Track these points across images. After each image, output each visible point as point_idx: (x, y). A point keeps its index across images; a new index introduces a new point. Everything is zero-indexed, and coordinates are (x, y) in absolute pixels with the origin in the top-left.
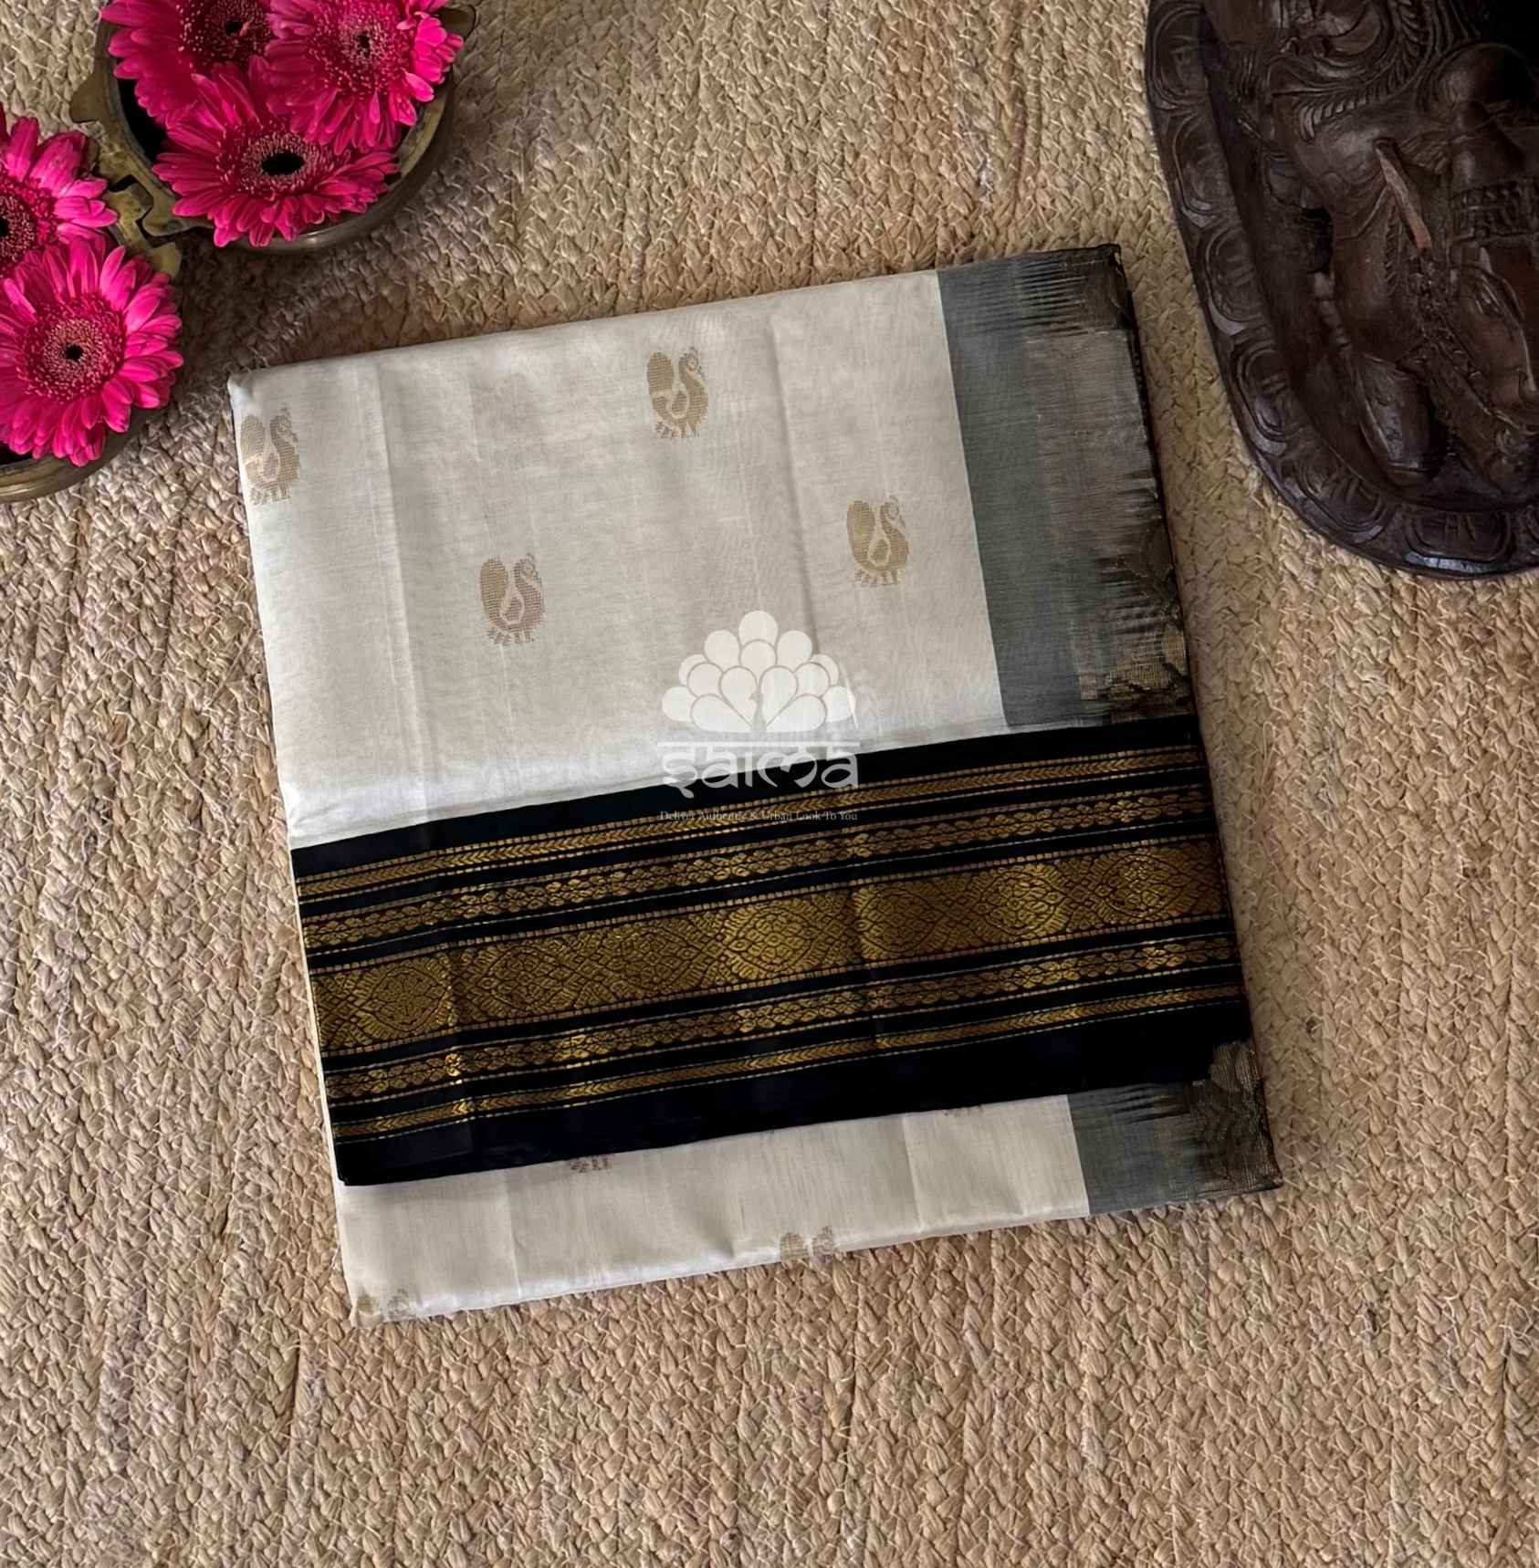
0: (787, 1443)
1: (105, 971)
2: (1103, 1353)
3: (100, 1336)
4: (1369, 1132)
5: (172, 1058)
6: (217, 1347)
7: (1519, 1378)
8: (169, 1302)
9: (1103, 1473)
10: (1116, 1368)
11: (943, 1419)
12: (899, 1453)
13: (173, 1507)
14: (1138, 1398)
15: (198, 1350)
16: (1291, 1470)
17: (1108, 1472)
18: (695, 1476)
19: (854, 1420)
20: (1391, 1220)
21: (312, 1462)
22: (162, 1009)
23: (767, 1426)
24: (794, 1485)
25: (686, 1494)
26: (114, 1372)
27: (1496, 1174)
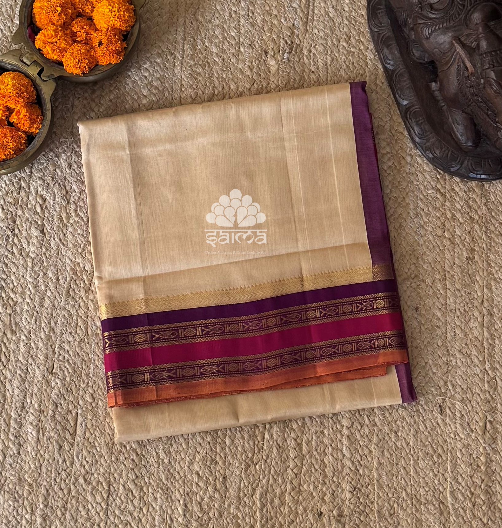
0: (243, 447)
1: (13, 283)
2: (350, 419)
3: (10, 406)
4: (438, 345)
5: (35, 313)
6: (50, 411)
7: (490, 428)
8: (34, 395)
9: (351, 460)
10: (355, 423)
11: (295, 440)
12: (281, 452)
13: (35, 464)
14: (362, 434)
15: (44, 412)
16: (414, 460)
17: (352, 459)
18: (211, 457)
19: (265, 440)
20: (447, 375)
21: (82, 450)
22: (31, 296)
23: (236, 441)
24: (245, 461)
25: (208, 463)
26: (16, 420)
27: (481, 359)
